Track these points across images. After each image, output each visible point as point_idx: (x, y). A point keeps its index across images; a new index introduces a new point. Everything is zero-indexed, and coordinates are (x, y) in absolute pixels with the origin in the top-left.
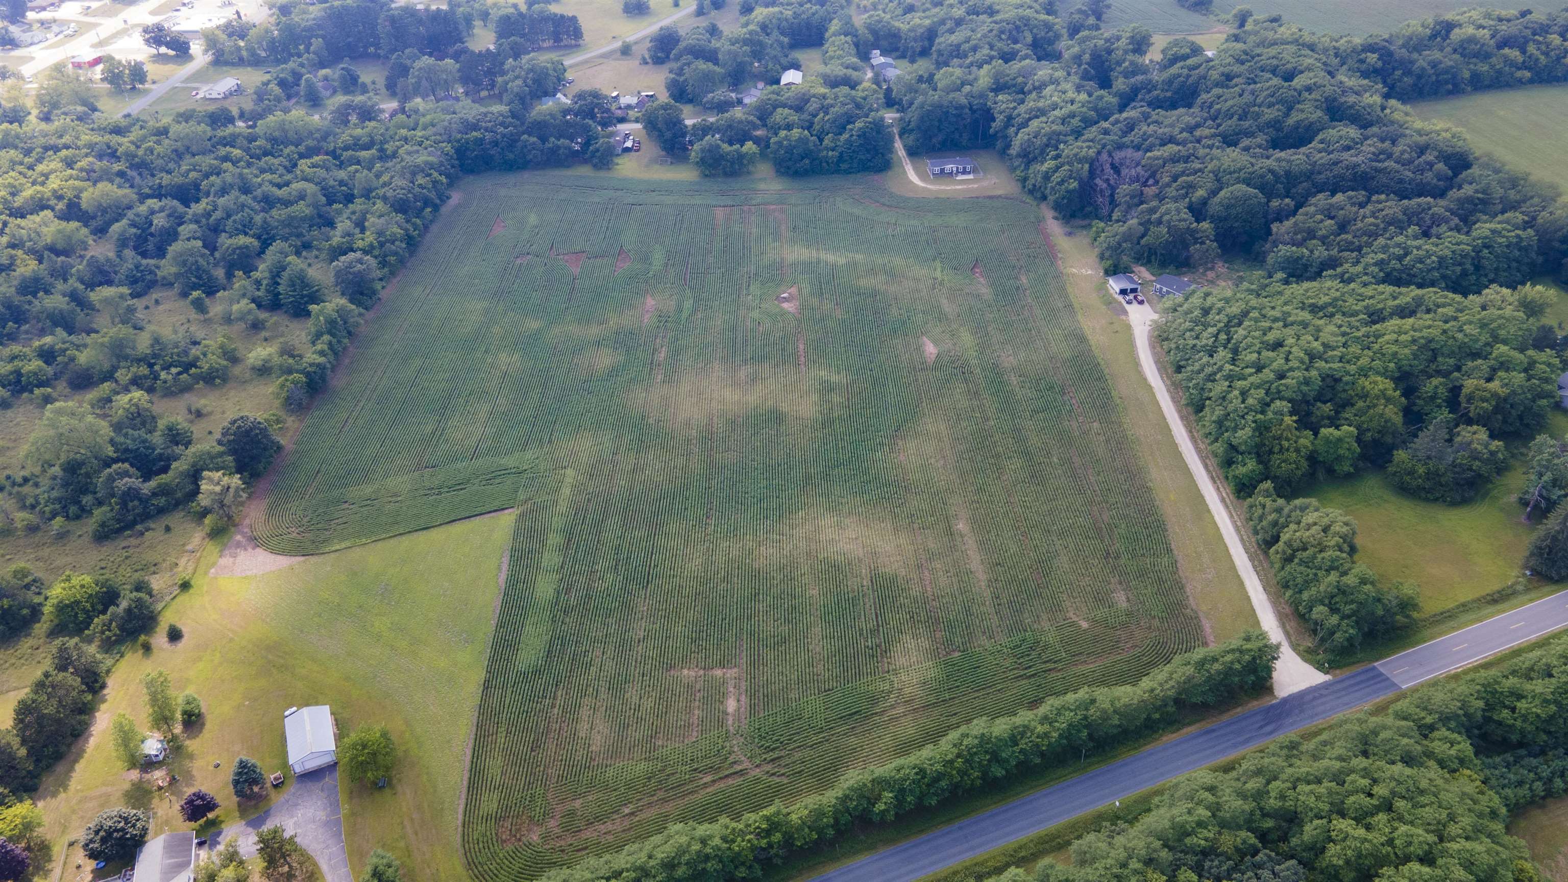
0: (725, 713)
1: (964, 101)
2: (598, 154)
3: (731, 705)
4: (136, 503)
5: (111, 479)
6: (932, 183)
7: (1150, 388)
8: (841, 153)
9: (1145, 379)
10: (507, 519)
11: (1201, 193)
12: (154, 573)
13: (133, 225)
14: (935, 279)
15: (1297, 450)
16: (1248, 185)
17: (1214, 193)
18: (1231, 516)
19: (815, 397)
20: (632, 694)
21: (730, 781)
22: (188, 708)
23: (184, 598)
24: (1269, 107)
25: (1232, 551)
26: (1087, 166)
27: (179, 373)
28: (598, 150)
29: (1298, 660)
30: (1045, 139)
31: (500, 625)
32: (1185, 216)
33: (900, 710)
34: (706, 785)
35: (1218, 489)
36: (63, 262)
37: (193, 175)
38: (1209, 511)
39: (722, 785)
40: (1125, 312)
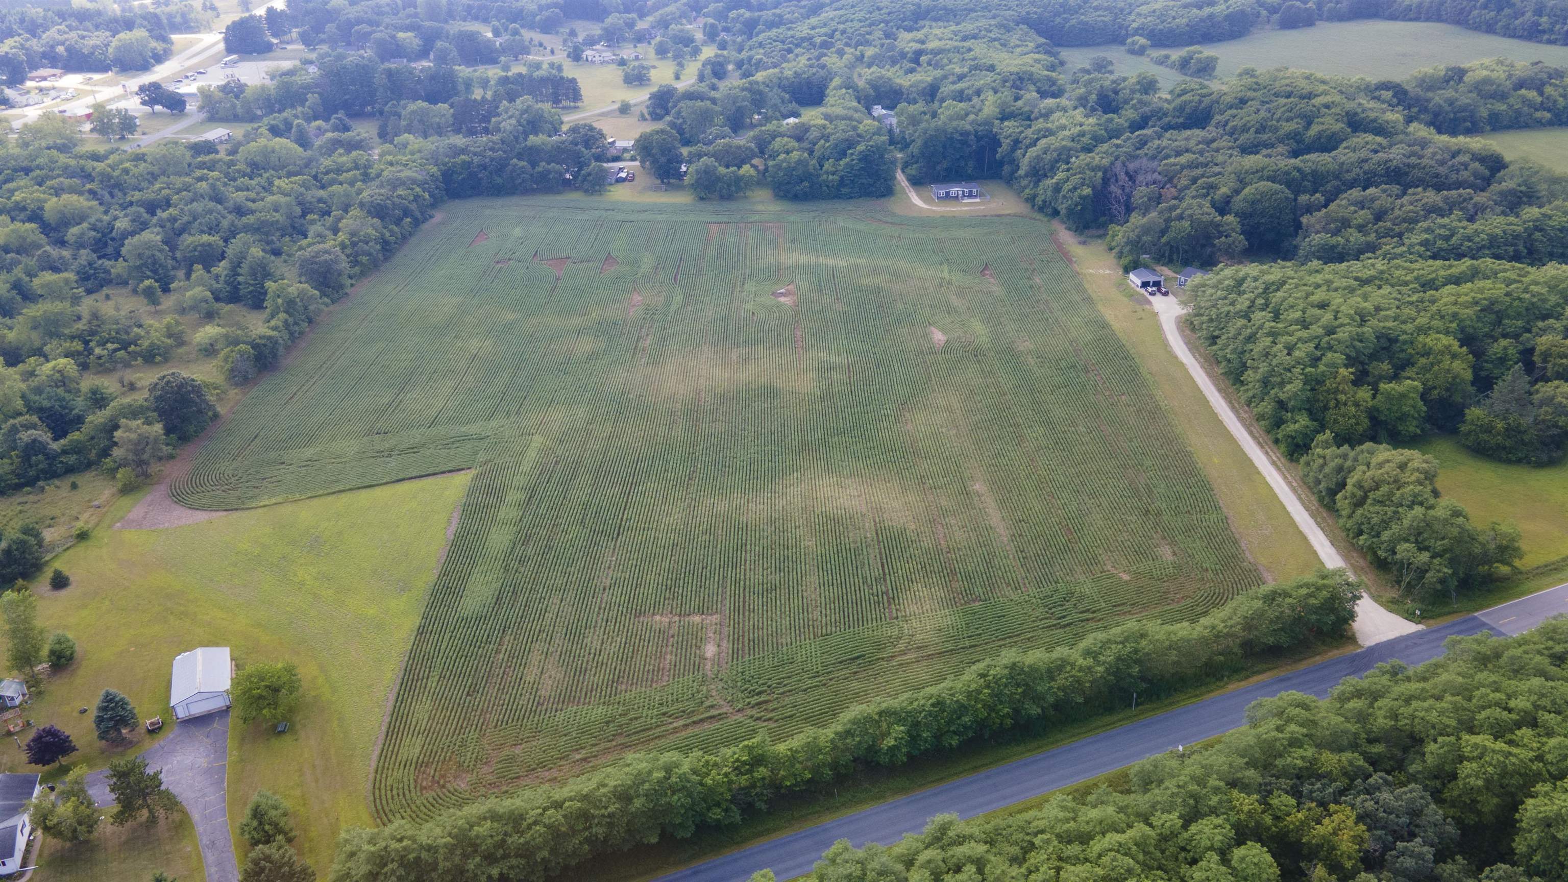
0: (703, 658)
1: (968, 127)
2: (591, 178)
3: (710, 650)
4: (41, 457)
5: (14, 430)
6: (937, 206)
7: (1182, 365)
8: (842, 178)
9: (1176, 357)
10: (462, 480)
11: (1224, 190)
12: (50, 526)
13: (94, 228)
14: (942, 278)
15: (1357, 405)
16: (1273, 182)
17: (1237, 192)
18: (1285, 478)
19: (812, 375)
20: (593, 641)
21: (706, 726)
22: (57, 647)
23: (81, 549)
24: (1287, 121)
25: (1290, 509)
26: (1100, 174)
27: (115, 350)
28: (589, 174)
29: (1382, 610)
30: (1055, 154)
31: (444, 574)
32: (1209, 210)
33: (911, 656)
34: (676, 730)
35: (1267, 453)
36: (12, 259)
37: (167, 191)
38: (1259, 473)
39: (696, 730)
40: (1150, 303)
